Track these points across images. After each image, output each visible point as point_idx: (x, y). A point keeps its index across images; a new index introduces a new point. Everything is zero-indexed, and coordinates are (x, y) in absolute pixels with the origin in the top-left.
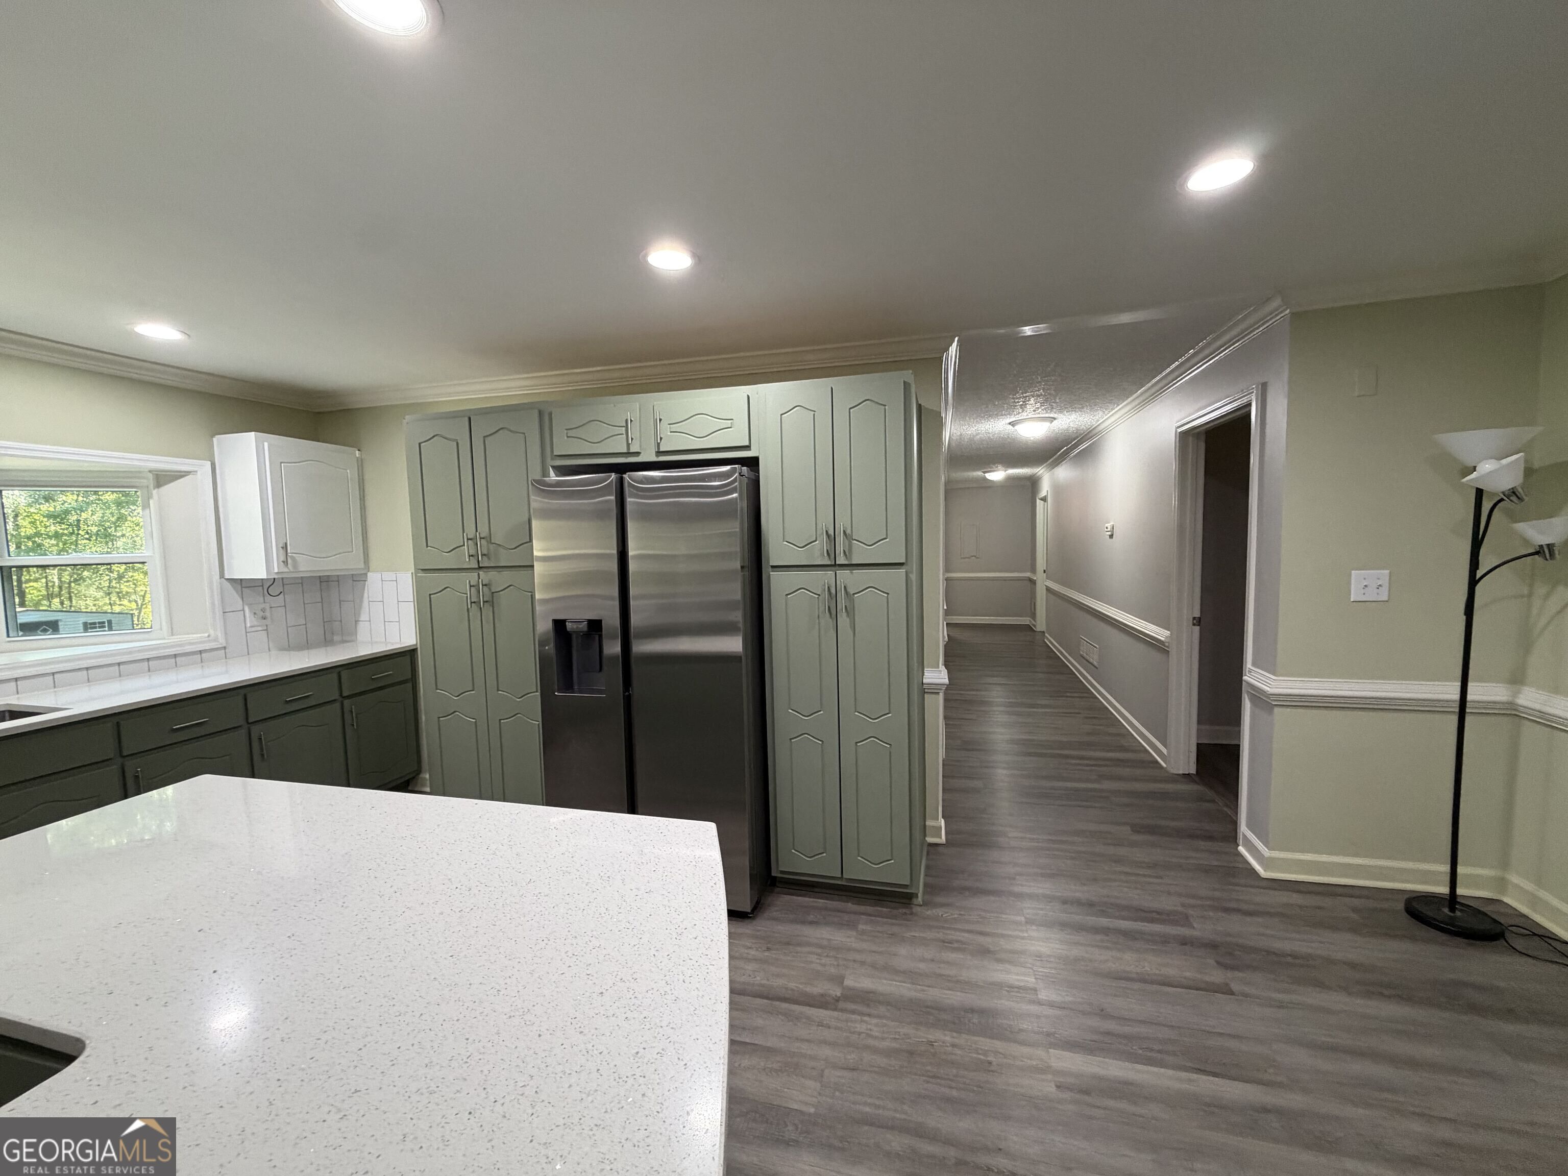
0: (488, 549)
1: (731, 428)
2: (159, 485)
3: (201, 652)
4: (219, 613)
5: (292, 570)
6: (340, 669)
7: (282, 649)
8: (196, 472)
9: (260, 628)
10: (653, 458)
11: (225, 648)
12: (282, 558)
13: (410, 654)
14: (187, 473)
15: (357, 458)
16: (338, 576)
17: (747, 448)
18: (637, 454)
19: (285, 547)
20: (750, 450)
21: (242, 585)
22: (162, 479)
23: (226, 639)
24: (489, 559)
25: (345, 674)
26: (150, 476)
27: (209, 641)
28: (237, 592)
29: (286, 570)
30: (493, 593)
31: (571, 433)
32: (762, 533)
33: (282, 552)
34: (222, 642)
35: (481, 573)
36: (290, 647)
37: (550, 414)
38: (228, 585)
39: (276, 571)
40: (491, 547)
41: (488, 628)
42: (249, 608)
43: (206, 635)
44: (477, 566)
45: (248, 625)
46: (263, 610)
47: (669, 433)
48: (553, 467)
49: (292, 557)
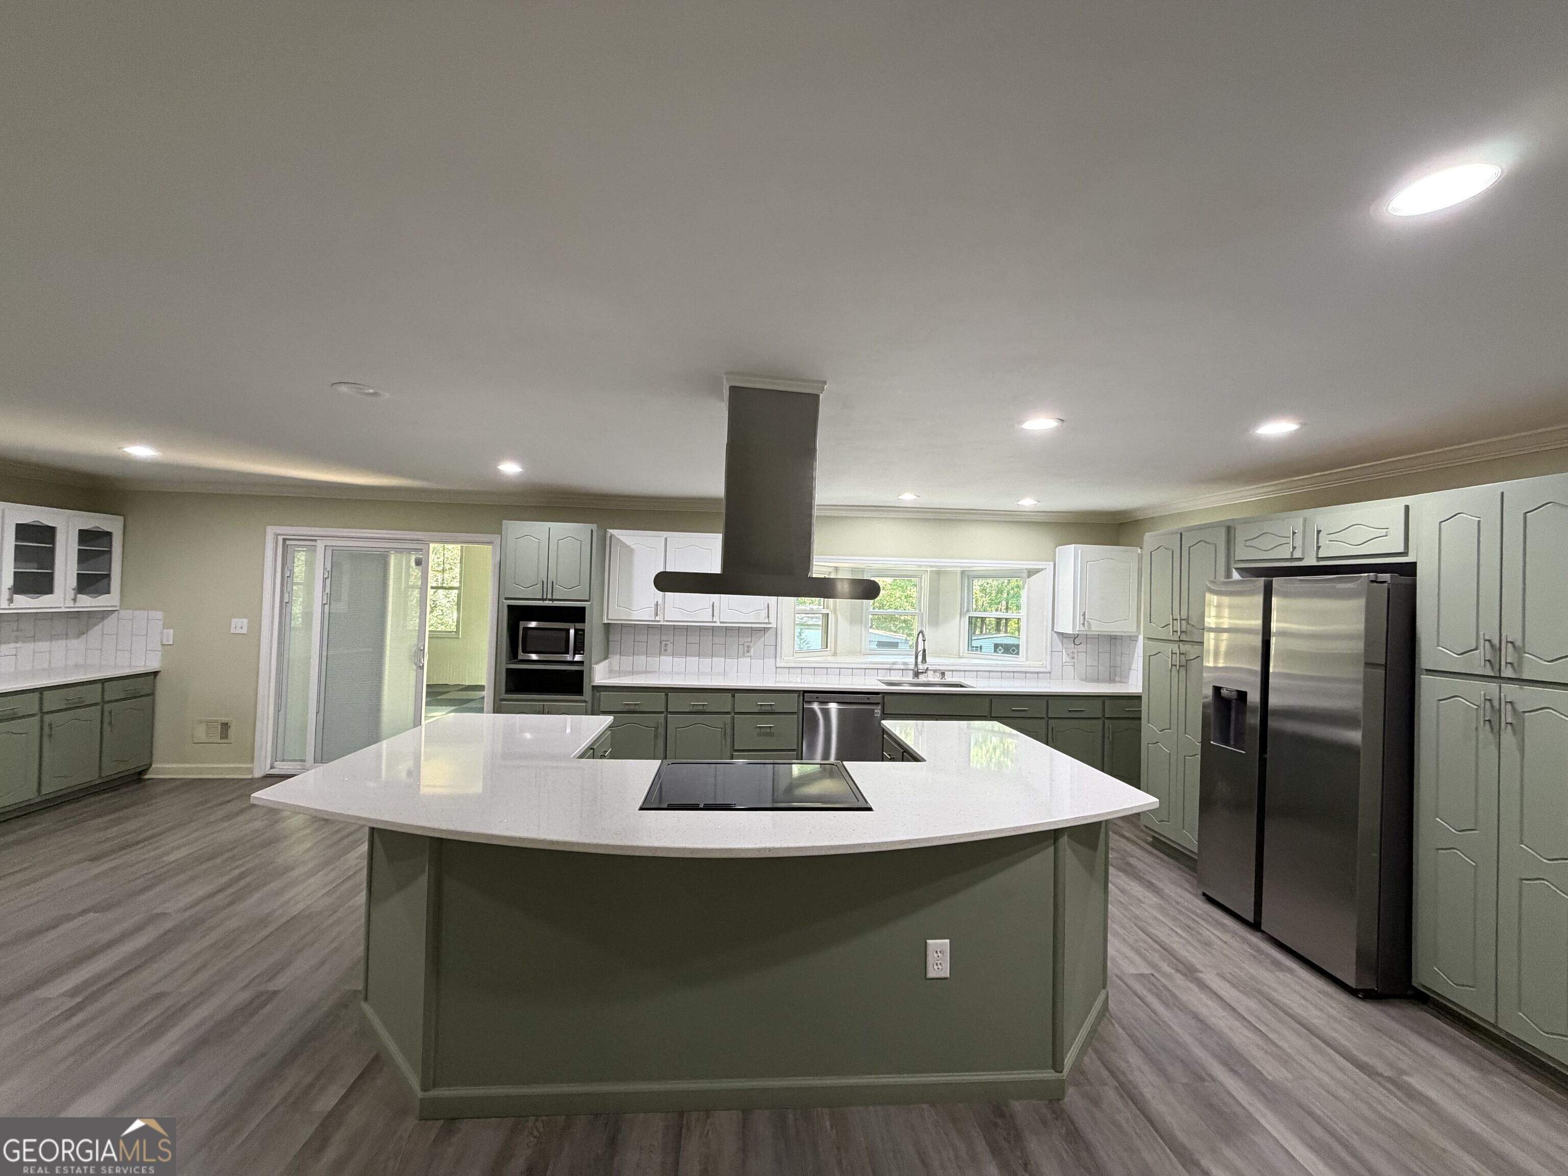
0: (1186, 629)
1: (1386, 536)
2: (1029, 576)
3: (1038, 673)
4: (1049, 652)
5: (1087, 629)
6: (1105, 698)
7: (1082, 680)
8: (1046, 569)
9: (1070, 664)
10: (1314, 562)
11: (1050, 673)
12: (1082, 622)
13: (1138, 698)
14: (1042, 569)
15: (1139, 554)
16: (1122, 636)
17: (1405, 554)
18: (1300, 559)
19: (1084, 615)
20: (1407, 556)
21: (1062, 635)
22: (1031, 573)
23: (1051, 668)
24: (1186, 635)
25: (1107, 702)
26: (1026, 571)
27: (1042, 667)
28: (1060, 640)
29: (1083, 629)
30: (1187, 660)
31: (1249, 543)
32: (1417, 636)
33: (1082, 617)
34: (1048, 669)
35: (1181, 645)
36: (1086, 680)
37: (1235, 529)
38: (1055, 635)
39: (1078, 629)
40: (1188, 626)
41: (1182, 685)
42: (1065, 651)
43: (1041, 663)
44: (1178, 639)
45: (1064, 661)
46: (1073, 653)
47: (1327, 542)
48: (1237, 569)
49: (1087, 621)
